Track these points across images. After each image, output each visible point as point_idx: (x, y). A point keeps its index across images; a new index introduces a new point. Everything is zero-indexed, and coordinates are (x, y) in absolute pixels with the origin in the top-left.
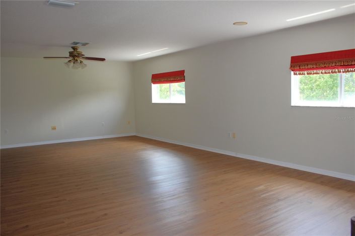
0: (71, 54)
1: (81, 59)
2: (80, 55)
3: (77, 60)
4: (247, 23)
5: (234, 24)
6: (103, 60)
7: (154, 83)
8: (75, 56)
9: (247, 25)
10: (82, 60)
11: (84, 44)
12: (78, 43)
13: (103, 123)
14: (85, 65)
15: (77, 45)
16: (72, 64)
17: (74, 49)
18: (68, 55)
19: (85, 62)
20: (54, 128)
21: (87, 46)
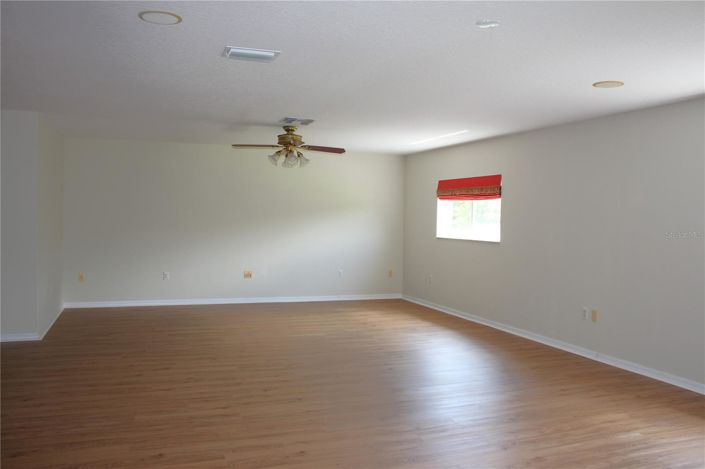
0: (282, 140)
1: (299, 150)
2: (297, 142)
3: (291, 151)
4: (622, 84)
5: (594, 85)
6: (341, 151)
7: (443, 197)
8: (288, 143)
9: (622, 87)
10: (301, 151)
11: (306, 122)
12: (293, 120)
13: (341, 271)
14: (307, 160)
15: (293, 124)
16: (282, 158)
17: (287, 130)
18: (275, 141)
19: (307, 154)
20: (248, 275)
21: (310, 125)
